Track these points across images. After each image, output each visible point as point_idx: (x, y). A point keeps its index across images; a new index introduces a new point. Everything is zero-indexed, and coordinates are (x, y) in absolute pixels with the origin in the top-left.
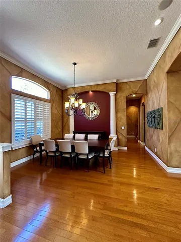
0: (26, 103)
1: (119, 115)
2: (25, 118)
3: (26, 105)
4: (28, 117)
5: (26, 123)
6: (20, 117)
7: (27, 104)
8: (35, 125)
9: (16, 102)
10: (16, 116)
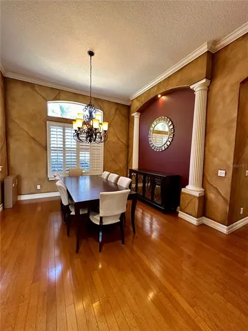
0: (64, 130)
1: (213, 139)
2: (64, 148)
3: (64, 133)
4: (66, 146)
5: (64, 154)
6: (56, 146)
7: (66, 131)
8: (78, 157)
9: (52, 130)
10: (52, 146)
